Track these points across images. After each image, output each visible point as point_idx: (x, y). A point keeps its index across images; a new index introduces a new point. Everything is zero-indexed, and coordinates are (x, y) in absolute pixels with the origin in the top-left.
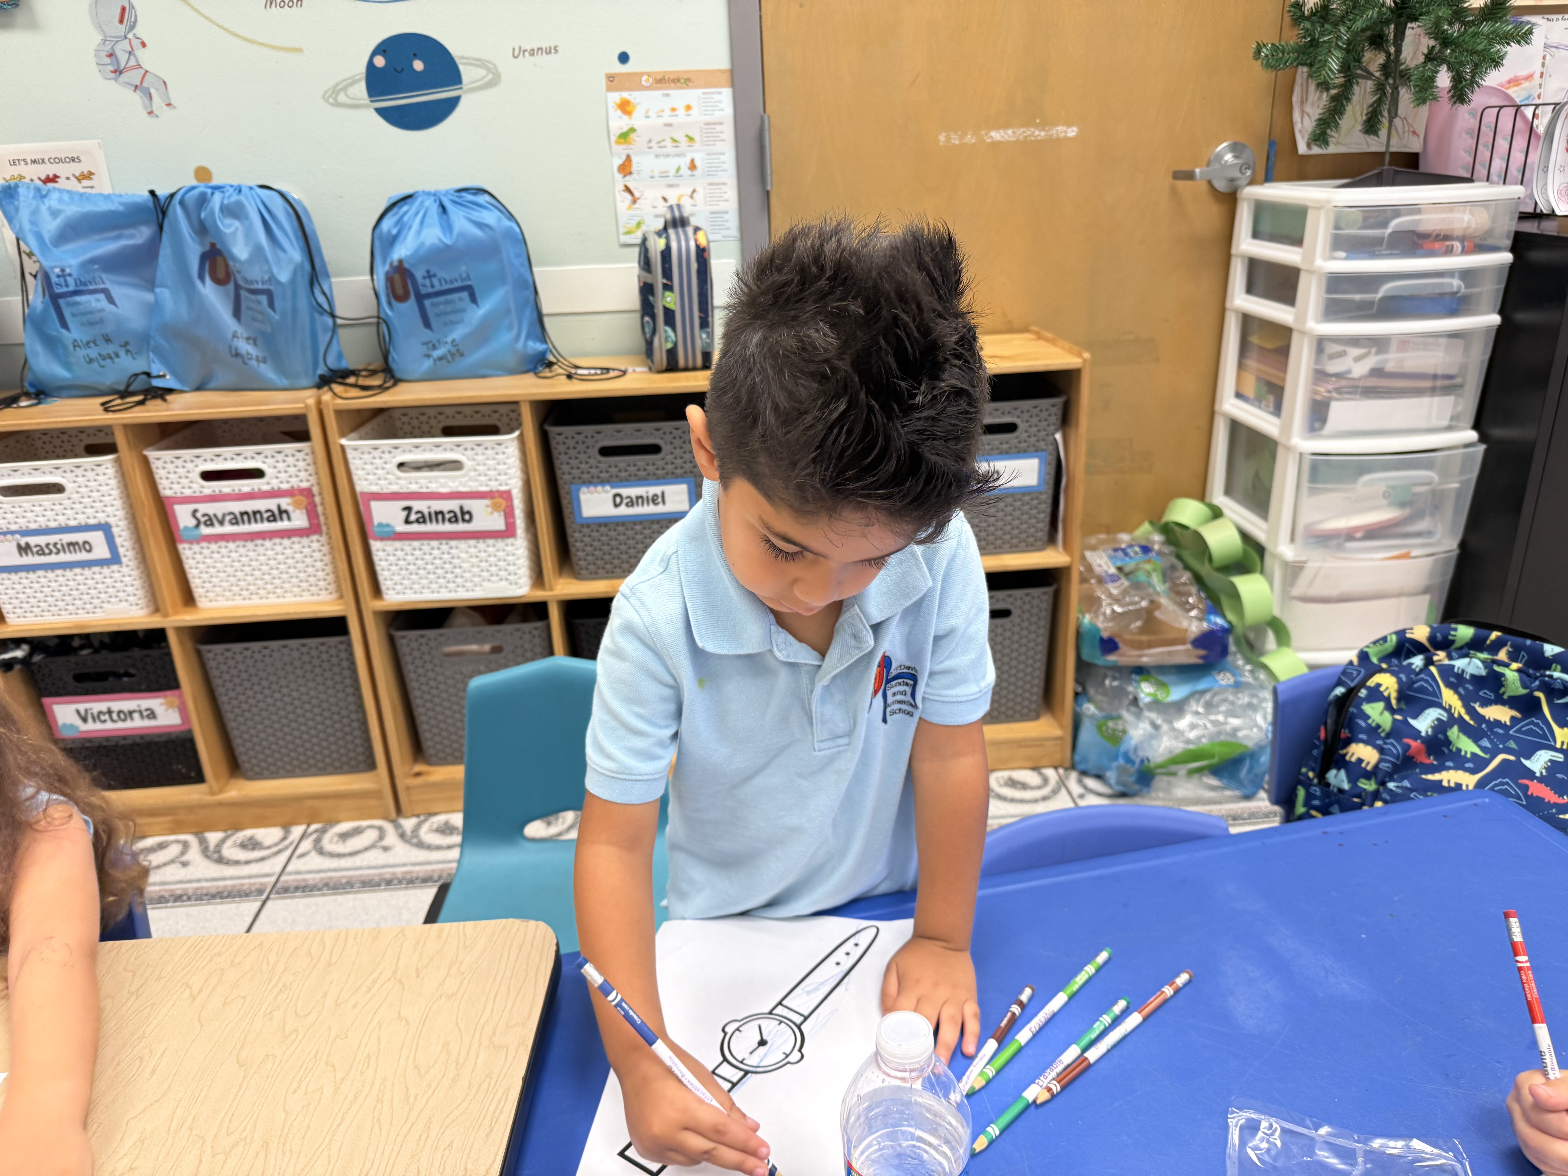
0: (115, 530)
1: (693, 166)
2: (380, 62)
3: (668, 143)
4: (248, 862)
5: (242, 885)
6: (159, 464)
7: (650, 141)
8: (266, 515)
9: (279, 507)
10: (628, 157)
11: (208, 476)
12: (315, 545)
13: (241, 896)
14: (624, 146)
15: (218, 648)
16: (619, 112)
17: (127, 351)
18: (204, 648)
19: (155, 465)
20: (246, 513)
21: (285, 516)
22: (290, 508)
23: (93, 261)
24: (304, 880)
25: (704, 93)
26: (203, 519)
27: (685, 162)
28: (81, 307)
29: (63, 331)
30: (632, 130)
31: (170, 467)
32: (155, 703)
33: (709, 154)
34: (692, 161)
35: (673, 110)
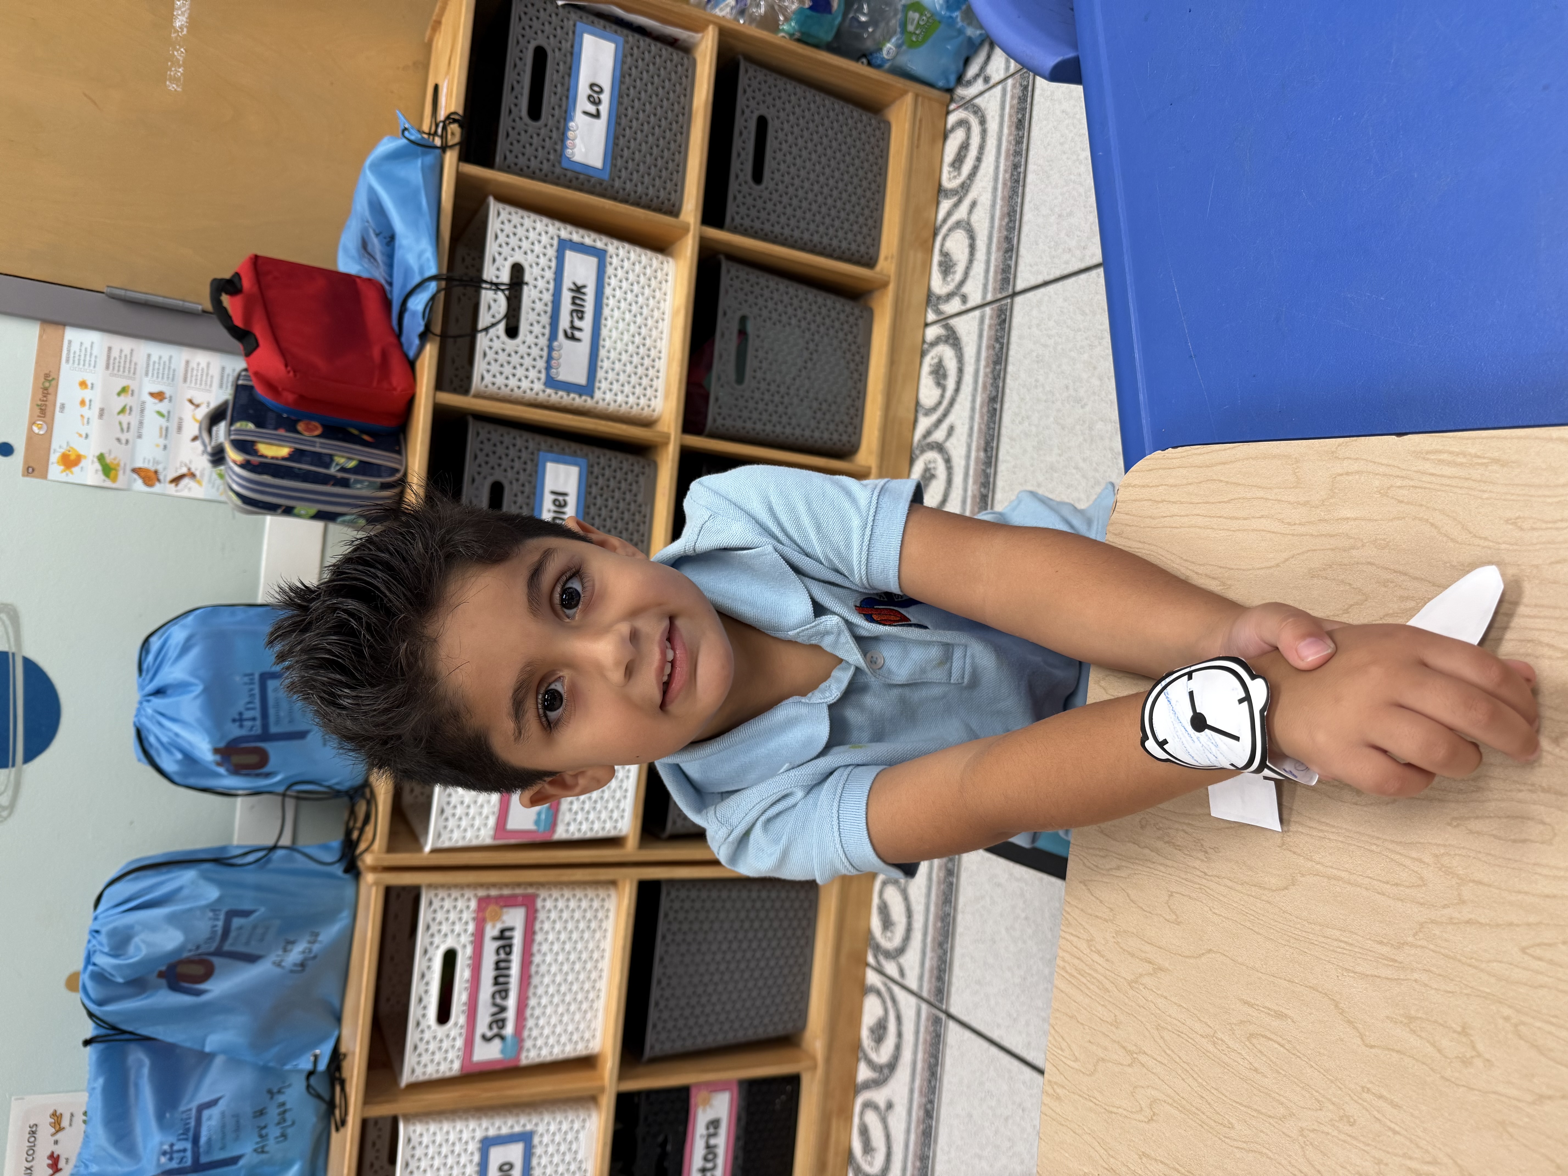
0: (492, 1132)
1: (159, 396)
3: (125, 419)
4: (900, 1035)
5: (925, 1041)
6: (419, 1071)
7: (119, 440)
8: (503, 956)
9: (495, 939)
10: (135, 470)
11: (443, 1016)
12: (549, 904)
13: (939, 1043)
14: (121, 473)
15: (650, 1038)
16: (76, 469)
17: (280, 1092)
18: (647, 1053)
19: (420, 1075)
20: (496, 978)
21: (507, 934)
22: (499, 926)
23: (160, 1117)
24: (931, 970)
25: (67, 361)
26: (495, 1030)
27: (152, 405)
28: (214, 1137)
29: (241, 1163)
30: (101, 458)
31: (425, 1058)
32: (701, 1119)
33: (147, 374)
34: (152, 395)
35: (83, 403)
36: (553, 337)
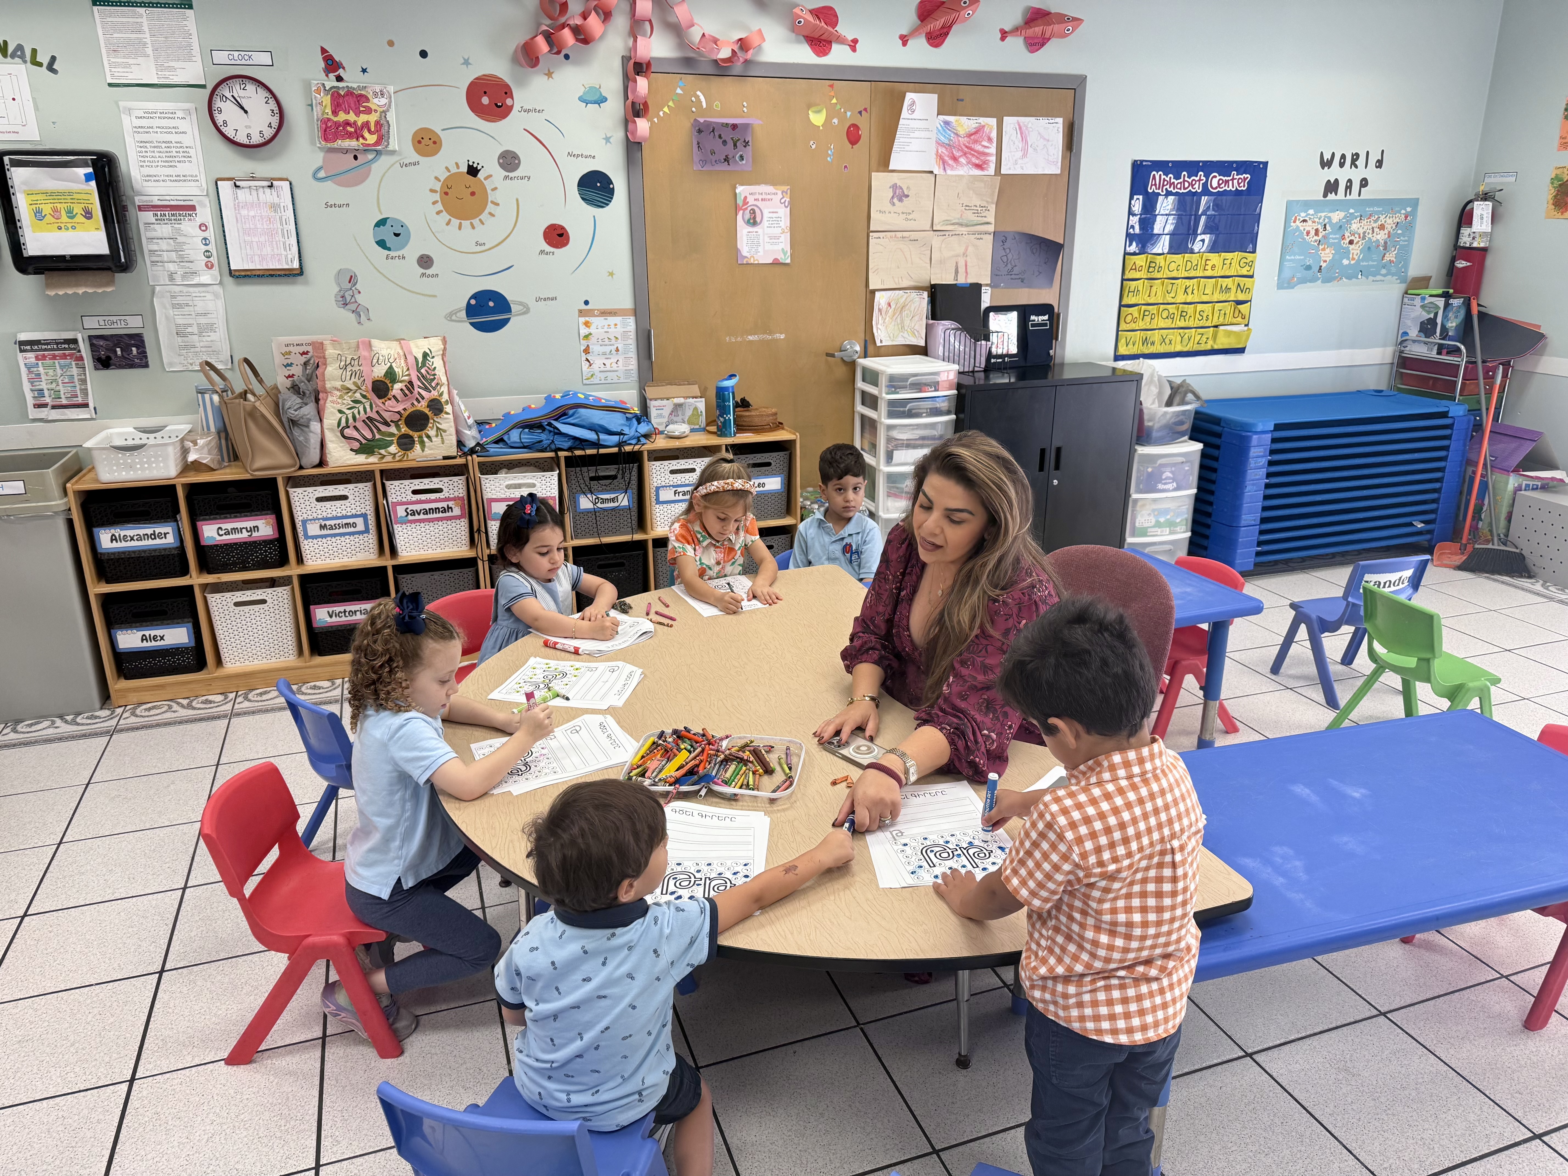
0: (368, 517)
1: (617, 350)
2: (473, 302)
3: (606, 340)
6: (392, 487)
7: (598, 339)
8: (441, 510)
9: (448, 506)
10: (588, 346)
11: (415, 492)
12: (463, 524)
14: (586, 341)
15: (408, 576)
16: (584, 326)
18: (398, 575)
19: (389, 488)
20: (432, 509)
21: (449, 510)
22: (453, 506)
25: (623, 319)
26: (410, 513)
27: (613, 348)
30: (590, 334)
31: (396, 488)
33: (624, 345)
34: (617, 347)
35: (609, 325)
36: (674, 486)
